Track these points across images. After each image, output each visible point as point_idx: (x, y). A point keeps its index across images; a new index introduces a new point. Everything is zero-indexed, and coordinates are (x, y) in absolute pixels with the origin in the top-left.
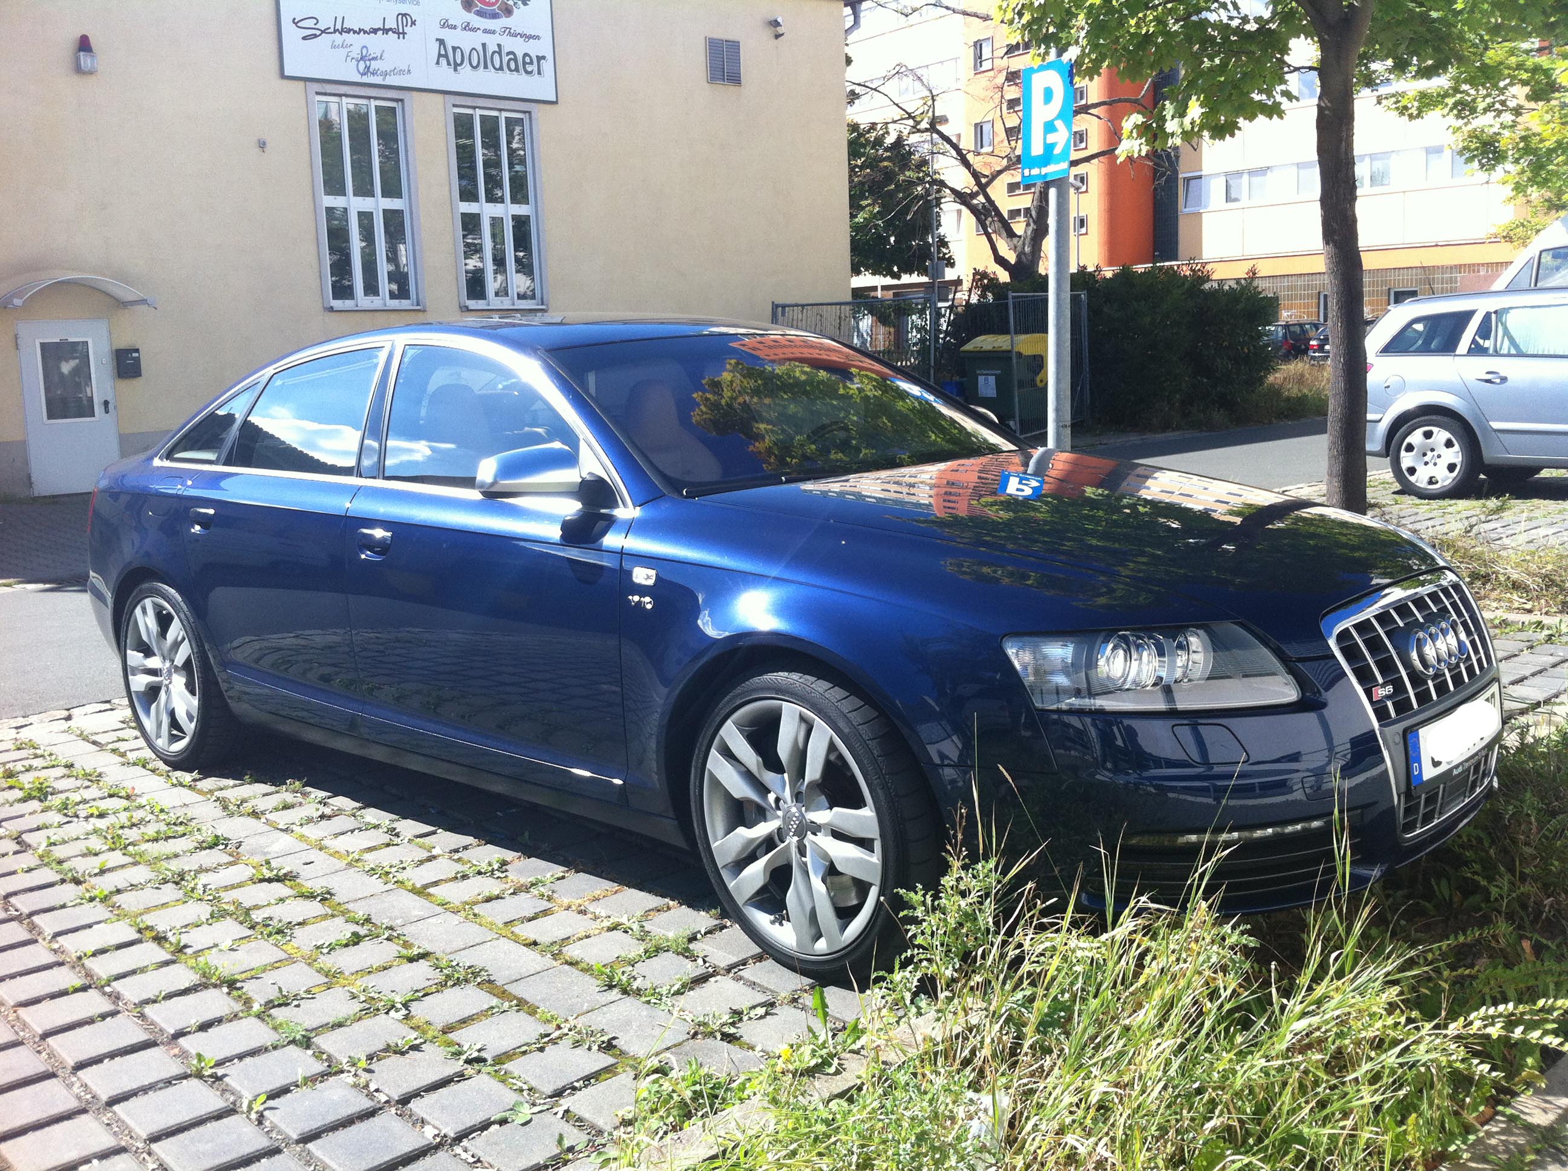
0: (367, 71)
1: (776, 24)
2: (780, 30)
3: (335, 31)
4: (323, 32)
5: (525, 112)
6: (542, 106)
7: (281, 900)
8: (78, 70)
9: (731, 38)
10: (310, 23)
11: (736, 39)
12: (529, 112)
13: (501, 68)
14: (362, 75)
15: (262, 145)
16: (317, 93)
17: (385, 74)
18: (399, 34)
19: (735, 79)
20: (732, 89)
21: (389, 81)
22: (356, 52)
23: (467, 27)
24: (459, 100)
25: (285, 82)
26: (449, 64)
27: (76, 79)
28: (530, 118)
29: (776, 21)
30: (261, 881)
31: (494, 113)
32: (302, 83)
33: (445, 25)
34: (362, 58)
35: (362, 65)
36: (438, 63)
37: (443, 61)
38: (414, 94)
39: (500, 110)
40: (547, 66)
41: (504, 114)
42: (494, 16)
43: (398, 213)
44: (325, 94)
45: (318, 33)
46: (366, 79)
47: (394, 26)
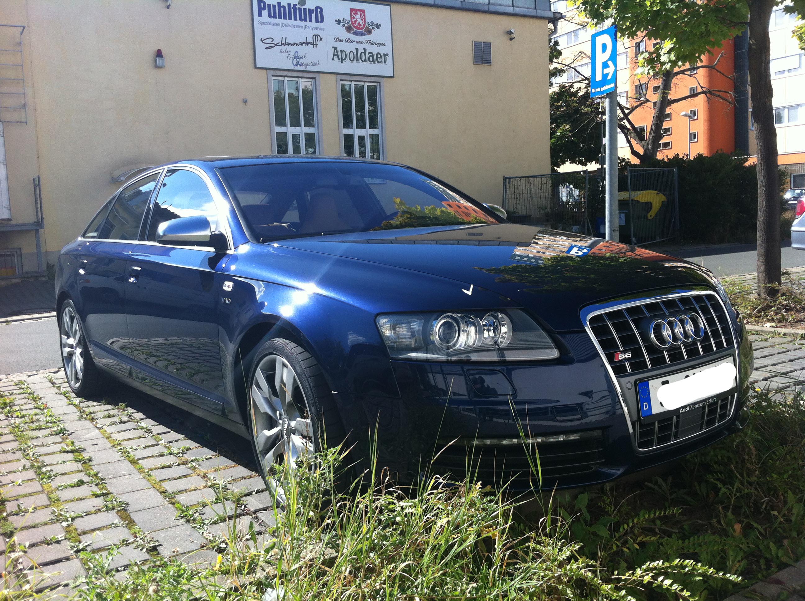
0: (298, 64)
1: (510, 33)
2: (513, 36)
3: (282, 45)
4: (276, 45)
5: (377, 82)
6: (385, 79)
7: (64, 462)
8: (156, 66)
9: (486, 41)
10: (269, 41)
11: (488, 41)
12: (380, 82)
13: (365, 61)
14: (295, 66)
15: (245, 102)
16: (273, 76)
17: (306, 65)
18: (314, 45)
19: (488, 62)
20: (487, 67)
21: (309, 68)
22: (292, 55)
23: (348, 41)
24: (344, 77)
25: (257, 71)
26: (339, 59)
27: (155, 71)
28: (380, 85)
29: (510, 31)
30: (64, 452)
31: (362, 83)
32: (265, 71)
33: (338, 40)
34: (295, 58)
35: (295, 61)
36: (333, 59)
37: (336, 58)
38: (321, 75)
39: (365, 82)
40: (389, 59)
41: (367, 84)
42: (362, 34)
43: (313, 135)
44: (277, 76)
45: (273, 45)
46: (297, 68)
47: (311, 41)
